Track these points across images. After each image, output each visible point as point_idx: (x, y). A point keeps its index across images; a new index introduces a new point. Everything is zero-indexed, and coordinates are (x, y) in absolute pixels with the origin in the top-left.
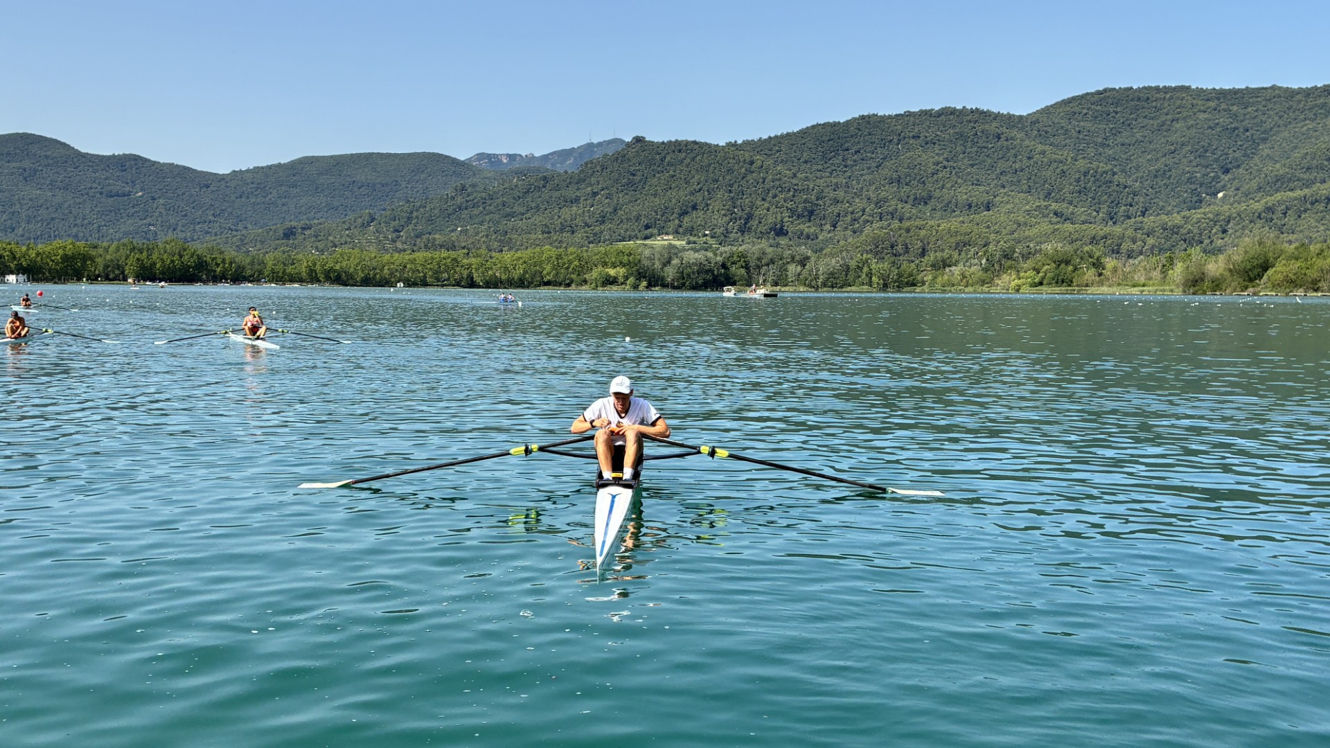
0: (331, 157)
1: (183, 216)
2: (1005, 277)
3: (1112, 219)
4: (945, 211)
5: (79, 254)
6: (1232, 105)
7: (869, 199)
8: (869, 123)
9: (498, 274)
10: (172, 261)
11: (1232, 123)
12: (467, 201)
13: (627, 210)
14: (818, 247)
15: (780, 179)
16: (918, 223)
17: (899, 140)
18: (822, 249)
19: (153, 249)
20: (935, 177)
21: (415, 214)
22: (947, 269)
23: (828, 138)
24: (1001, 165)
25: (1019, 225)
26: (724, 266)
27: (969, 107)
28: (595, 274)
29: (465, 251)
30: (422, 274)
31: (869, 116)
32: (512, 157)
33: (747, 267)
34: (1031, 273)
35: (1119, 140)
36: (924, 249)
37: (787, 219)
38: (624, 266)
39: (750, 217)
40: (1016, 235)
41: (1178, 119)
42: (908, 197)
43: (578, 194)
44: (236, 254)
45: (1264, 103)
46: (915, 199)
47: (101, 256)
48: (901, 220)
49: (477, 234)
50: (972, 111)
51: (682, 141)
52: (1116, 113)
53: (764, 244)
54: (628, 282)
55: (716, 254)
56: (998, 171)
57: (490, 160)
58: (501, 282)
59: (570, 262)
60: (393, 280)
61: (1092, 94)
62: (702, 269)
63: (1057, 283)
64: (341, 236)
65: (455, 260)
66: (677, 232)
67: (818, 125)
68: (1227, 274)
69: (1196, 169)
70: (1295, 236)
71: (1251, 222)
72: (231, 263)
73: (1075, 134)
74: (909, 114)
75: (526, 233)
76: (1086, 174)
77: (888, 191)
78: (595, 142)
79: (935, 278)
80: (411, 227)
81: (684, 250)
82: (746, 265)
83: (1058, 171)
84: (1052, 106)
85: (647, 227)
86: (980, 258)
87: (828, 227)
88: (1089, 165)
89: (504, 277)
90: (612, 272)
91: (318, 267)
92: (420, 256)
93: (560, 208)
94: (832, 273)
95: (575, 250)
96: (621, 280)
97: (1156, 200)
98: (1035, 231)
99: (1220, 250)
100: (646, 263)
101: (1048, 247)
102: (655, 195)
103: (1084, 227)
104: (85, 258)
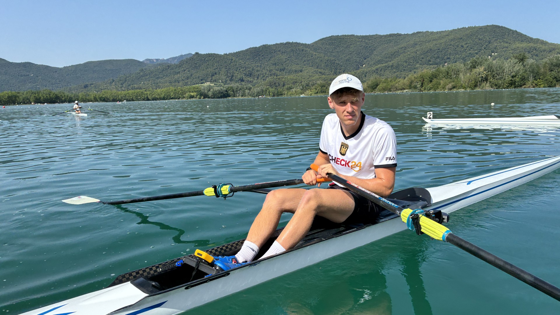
0: (98, 61)
1: (48, 82)
2: (307, 91)
3: (335, 73)
4: (289, 73)
5: (14, 96)
6: (366, 40)
7: (267, 70)
8: (265, 47)
9: (156, 96)
10: (47, 97)
11: (366, 45)
12: (144, 74)
13: (195, 75)
14: (254, 85)
15: (241, 64)
16: (282, 76)
17: (275, 52)
18: (255, 85)
19: (39, 93)
20: (286, 63)
21: (127, 79)
22: (291, 90)
23: (254, 52)
24: (305, 59)
25: (310, 76)
26: (226, 91)
27: (294, 42)
28: (187, 95)
29: (145, 89)
30: (132, 97)
31: (265, 45)
32: (157, 60)
33: (233, 91)
34: (314, 90)
35: (336, 51)
36: (284, 84)
37: (244, 77)
38: (196, 92)
39: (233, 76)
40: (309, 79)
41: (351, 44)
42: (278, 69)
43: (179, 70)
44: (68, 94)
45: (374, 39)
46: (280, 69)
47: (21, 96)
48: (277, 76)
49: (148, 84)
50: (295, 43)
51: (210, 54)
52: (335, 43)
53: (237, 84)
54: (198, 97)
55: (223, 88)
56: (303, 60)
57: (150, 61)
58: (157, 99)
59: (179, 92)
60: (122, 99)
61: (328, 37)
62: (220, 92)
63: (322, 92)
64: (104, 87)
65: (142, 92)
66: (211, 81)
67: (251, 48)
68: (367, 87)
69: (357, 58)
70: (384, 77)
71: (372, 73)
72: (67, 96)
73: (324, 49)
74: (277, 44)
75: (164, 83)
76: (328, 61)
77: (272, 68)
78: (183, 54)
79: (288, 93)
80: (126, 83)
81: (213, 86)
82: (233, 90)
83: (320, 60)
84: (317, 41)
85: (202, 80)
86: (300, 86)
87: (256, 79)
88: (328, 58)
89: (158, 97)
90: (192, 94)
91: (97, 97)
92: (130, 92)
93: (174, 75)
94: (259, 92)
95: (180, 87)
96: (195, 96)
97: (347, 68)
98: (314, 78)
99: (365, 82)
100: (202, 91)
101: (319, 82)
102: (203, 70)
103: (328, 76)
104: (16, 97)
